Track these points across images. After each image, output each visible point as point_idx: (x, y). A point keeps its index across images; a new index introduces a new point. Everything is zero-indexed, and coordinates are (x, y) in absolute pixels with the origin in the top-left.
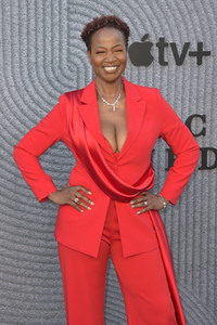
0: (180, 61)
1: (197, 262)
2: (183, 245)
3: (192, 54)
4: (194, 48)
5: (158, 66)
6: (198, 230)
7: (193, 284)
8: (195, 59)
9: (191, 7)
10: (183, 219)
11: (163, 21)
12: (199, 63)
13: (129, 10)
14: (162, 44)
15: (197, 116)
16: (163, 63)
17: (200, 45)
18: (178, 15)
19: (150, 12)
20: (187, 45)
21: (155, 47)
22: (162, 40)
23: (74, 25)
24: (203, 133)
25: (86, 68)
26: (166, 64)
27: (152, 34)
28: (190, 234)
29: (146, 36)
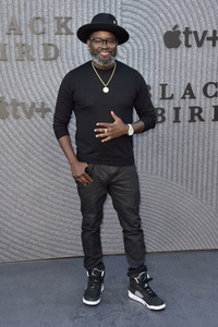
0: (200, 44)
1: (210, 184)
2: (200, 173)
3: (209, 39)
4: (210, 34)
5: (185, 48)
6: (210, 163)
7: (206, 199)
8: (211, 42)
9: (209, 4)
10: (201, 155)
11: (189, 15)
12: (214, 45)
13: (163, 8)
14: (187, 32)
15: (211, 83)
16: (188, 46)
17: (215, 32)
18: (199, 11)
19: (179, 9)
20: (205, 32)
21: (182, 34)
22: (187, 29)
23: (125, 19)
24: (216, 95)
25: (133, 50)
26: (190, 46)
27: (180, 24)
28: (205, 166)
29: (176, 26)
